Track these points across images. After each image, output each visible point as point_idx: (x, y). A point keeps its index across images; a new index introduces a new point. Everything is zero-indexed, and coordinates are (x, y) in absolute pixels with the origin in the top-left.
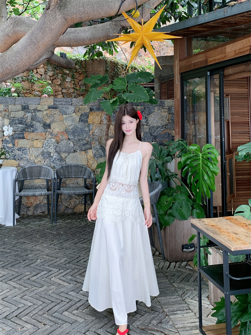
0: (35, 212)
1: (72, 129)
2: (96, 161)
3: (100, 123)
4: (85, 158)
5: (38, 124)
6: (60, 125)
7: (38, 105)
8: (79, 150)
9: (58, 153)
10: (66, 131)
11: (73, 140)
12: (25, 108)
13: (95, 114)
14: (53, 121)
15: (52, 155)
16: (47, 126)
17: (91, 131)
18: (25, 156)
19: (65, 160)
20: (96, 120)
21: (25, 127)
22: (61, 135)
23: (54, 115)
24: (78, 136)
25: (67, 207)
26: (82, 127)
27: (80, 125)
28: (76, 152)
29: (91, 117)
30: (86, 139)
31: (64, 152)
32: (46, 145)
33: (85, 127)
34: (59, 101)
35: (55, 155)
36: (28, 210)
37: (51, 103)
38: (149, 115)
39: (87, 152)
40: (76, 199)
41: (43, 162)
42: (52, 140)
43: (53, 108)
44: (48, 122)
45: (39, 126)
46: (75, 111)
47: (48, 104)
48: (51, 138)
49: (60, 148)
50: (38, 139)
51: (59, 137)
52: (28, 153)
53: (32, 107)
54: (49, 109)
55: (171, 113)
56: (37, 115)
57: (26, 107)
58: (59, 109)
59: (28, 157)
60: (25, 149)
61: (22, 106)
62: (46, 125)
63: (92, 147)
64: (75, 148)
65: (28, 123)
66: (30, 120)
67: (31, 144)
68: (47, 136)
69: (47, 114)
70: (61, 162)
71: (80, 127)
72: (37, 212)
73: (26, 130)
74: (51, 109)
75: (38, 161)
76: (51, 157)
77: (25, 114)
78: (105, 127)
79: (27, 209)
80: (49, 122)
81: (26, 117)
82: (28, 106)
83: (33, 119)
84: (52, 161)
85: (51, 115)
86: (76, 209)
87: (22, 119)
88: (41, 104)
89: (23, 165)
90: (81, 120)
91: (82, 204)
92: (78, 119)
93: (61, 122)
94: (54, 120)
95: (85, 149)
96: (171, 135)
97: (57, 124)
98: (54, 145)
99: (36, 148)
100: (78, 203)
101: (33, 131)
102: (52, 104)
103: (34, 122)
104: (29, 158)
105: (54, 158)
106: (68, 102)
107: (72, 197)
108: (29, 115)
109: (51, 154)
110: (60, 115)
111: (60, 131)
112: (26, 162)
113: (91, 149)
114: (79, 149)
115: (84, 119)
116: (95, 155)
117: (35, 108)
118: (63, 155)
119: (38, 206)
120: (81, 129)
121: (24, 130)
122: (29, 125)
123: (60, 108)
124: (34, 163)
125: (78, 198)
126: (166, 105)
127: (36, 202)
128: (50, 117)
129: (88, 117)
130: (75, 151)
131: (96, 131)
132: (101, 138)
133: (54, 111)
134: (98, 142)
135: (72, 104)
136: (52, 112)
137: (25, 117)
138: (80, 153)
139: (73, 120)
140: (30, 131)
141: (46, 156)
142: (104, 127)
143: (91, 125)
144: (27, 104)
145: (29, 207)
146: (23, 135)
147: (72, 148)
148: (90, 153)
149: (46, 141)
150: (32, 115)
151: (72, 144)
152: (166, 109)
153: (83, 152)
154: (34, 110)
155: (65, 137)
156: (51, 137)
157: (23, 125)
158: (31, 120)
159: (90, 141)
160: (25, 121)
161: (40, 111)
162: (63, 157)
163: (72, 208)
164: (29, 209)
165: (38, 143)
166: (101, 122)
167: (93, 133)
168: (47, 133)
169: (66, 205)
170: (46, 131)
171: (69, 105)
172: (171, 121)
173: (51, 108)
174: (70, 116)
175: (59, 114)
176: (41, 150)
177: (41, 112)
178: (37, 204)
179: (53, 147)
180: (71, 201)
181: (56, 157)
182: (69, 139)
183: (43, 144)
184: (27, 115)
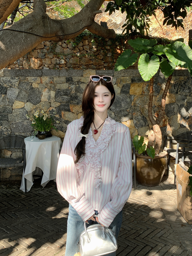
2: (137, 130)
7: (81, 77)
11: (114, 111)
12: (69, 80)
13: (137, 85)
17: (133, 102)
20: (138, 91)
21: (70, 99)
24: (120, 107)
27: (122, 97)
29: (132, 88)
30: (127, 110)
33: (127, 98)
34: (101, 73)
39: (128, 122)
46: (117, 83)
53: (75, 79)
56: (81, 87)
64: (116, 118)
65: (72, 95)
66: (74, 92)
77: (70, 86)
78: (146, 98)
82: (72, 78)
88: (84, 76)
90: (122, 92)
92: (119, 91)
101: (77, 103)
103: (78, 94)
106: (110, 74)
108: (73, 87)
113: (133, 119)
114: (120, 120)
115: (125, 90)
116: (136, 125)
117: (78, 80)
120: (123, 100)
121: (69, 102)
129: (129, 89)
131: (138, 102)
132: (143, 109)
134: (140, 113)
135: (114, 76)
137: (69, 88)
143: (133, 96)
144: (70, 76)
146: (69, 107)
148: (131, 123)
150: (76, 88)
151: (114, 115)
153: (124, 123)
157: (68, 96)
159: (131, 111)
160: (70, 93)
166: (143, 94)
177: (84, 84)
184: (71, 87)
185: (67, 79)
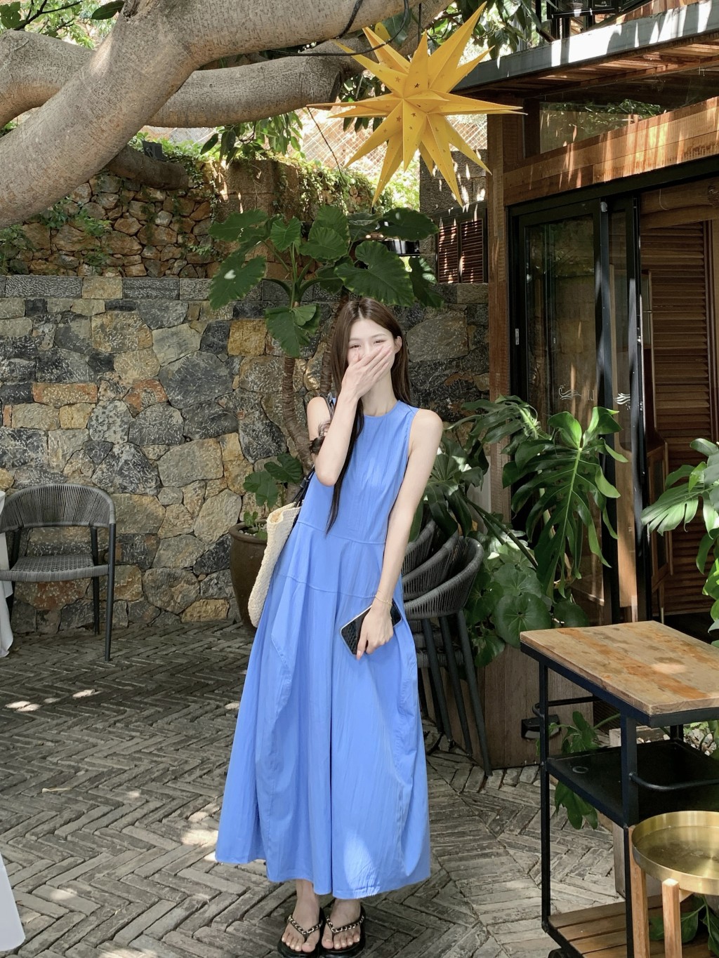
0: (64, 626)
1: (179, 371)
2: (251, 467)
3: (265, 354)
4: (215, 458)
5: (76, 356)
6: (141, 359)
7: (74, 298)
8: (197, 436)
9: (137, 447)
10: (161, 378)
11: (182, 406)
12: (35, 309)
13: (250, 325)
14: (121, 349)
15: (116, 450)
16: (103, 363)
17: (237, 379)
18: (33, 455)
19: (157, 467)
20: (253, 345)
21: (35, 366)
22: (145, 391)
23: (122, 328)
24: (197, 392)
25: (160, 609)
26: (209, 364)
27: (204, 361)
28: (191, 440)
29: (236, 335)
30: (220, 402)
31: (154, 442)
32: (97, 420)
33: (218, 367)
34: (138, 288)
35: (128, 451)
36: (43, 619)
37: (114, 293)
38: (410, 327)
39: (223, 441)
40: (188, 582)
41: (90, 473)
42: (116, 406)
43: (121, 308)
44: (105, 349)
45: (76, 361)
46: (190, 319)
47: (105, 296)
48: (114, 399)
49: (140, 431)
50: (73, 404)
51: (138, 398)
52: (45, 445)
53: (56, 305)
54: (110, 312)
55: (473, 323)
56: (72, 330)
57: (40, 305)
58: (139, 310)
59: (42, 457)
60: (34, 434)
61: (27, 302)
62: (99, 359)
63: (238, 425)
64: (186, 428)
65: (44, 355)
66: (51, 346)
67: (53, 417)
68: (103, 393)
69: (102, 326)
70: (143, 471)
71: (203, 365)
72: (69, 626)
73: (39, 375)
74: (116, 312)
75: (74, 472)
76: (113, 457)
77: (36, 326)
78: (278, 366)
79: (39, 617)
80: (109, 350)
81: (38, 337)
82: (45, 303)
83: (59, 341)
84: (118, 469)
85: (115, 328)
86: (188, 614)
87: (26, 342)
88: (85, 295)
89: (26, 482)
90: (206, 345)
91: (207, 598)
92: (196, 342)
93: (145, 351)
94: (124, 344)
95: (218, 433)
96: (476, 387)
97: (134, 355)
98: (122, 421)
99: (68, 429)
100: (193, 594)
101: (59, 380)
102: (119, 295)
103: (63, 352)
104: (46, 462)
105: (122, 461)
106: (166, 289)
107: (176, 579)
108: (47, 331)
109: (114, 450)
110: (141, 328)
111: (142, 377)
112: (35, 474)
113: (237, 431)
114: (198, 432)
115: (215, 341)
116: (247, 450)
117: (64, 307)
118: (152, 452)
119: (74, 607)
120: (206, 372)
121: (30, 376)
122: (46, 360)
123: (142, 307)
124: (61, 476)
125: (194, 579)
126: (459, 300)
127: (68, 595)
128: (111, 334)
129: (228, 336)
130: (186, 439)
131: (253, 377)
132: (267, 401)
133: (123, 318)
134: (260, 412)
135: (179, 295)
136: (117, 320)
137: (34, 334)
138: (203, 444)
139: (182, 346)
140: (51, 380)
141: (100, 455)
142: (276, 365)
143: (236, 360)
144: (40, 296)
145: (46, 612)
146: (30, 392)
147: (179, 429)
148: (233, 443)
149: (99, 410)
150: (56, 332)
151: (177, 418)
152: (461, 310)
153: (211, 441)
154: (62, 313)
155: (159, 396)
156: (113, 396)
157: (29, 359)
158: (54, 346)
159: (232, 406)
160: (35, 349)
161: (80, 316)
162: (151, 456)
163: (177, 611)
164: (45, 617)
165: (75, 416)
166: (268, 352)
167: (242, 382)
168: (103, 385)
169: (159, 604)
170: (101, 379)
171: (171, 299)
172: (474, 347)
173: (115, 308)
174: (173, 334)
175: (140, 326)
176: (82, 437)
177: (84, 321)
178: (71, 602)
179: (120, 426)
180: (173, 589)
181: (131, 457)
182: (168, 401)
183: (91, 419)
184: (41, 330)
185: (30, 305)
